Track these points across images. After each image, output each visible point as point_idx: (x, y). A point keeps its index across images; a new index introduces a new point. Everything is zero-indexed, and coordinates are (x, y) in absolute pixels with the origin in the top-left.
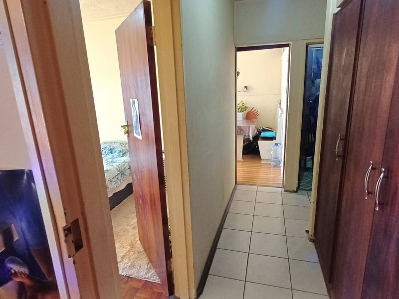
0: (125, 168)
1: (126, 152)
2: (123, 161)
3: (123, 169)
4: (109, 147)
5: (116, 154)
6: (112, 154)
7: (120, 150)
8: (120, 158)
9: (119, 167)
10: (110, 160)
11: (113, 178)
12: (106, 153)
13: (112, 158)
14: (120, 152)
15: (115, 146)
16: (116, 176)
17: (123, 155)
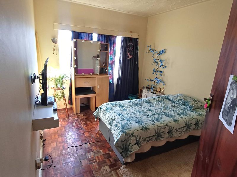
0: (191, 123)
1: (196, 108)
2: (192, 116)
3: (190, 123)
4: (184, 100)
5: (188, 107)
6: (184, 106)
7: (192, 105)
8: (189, 113)
9: (187, 121)
10: (181, 111)
11: (180, 129)
12: (180, 104)
13: (184, 110)
14: (192, 107)
15: (189, 100)
16: (182, 127)
17: (194, 110)
